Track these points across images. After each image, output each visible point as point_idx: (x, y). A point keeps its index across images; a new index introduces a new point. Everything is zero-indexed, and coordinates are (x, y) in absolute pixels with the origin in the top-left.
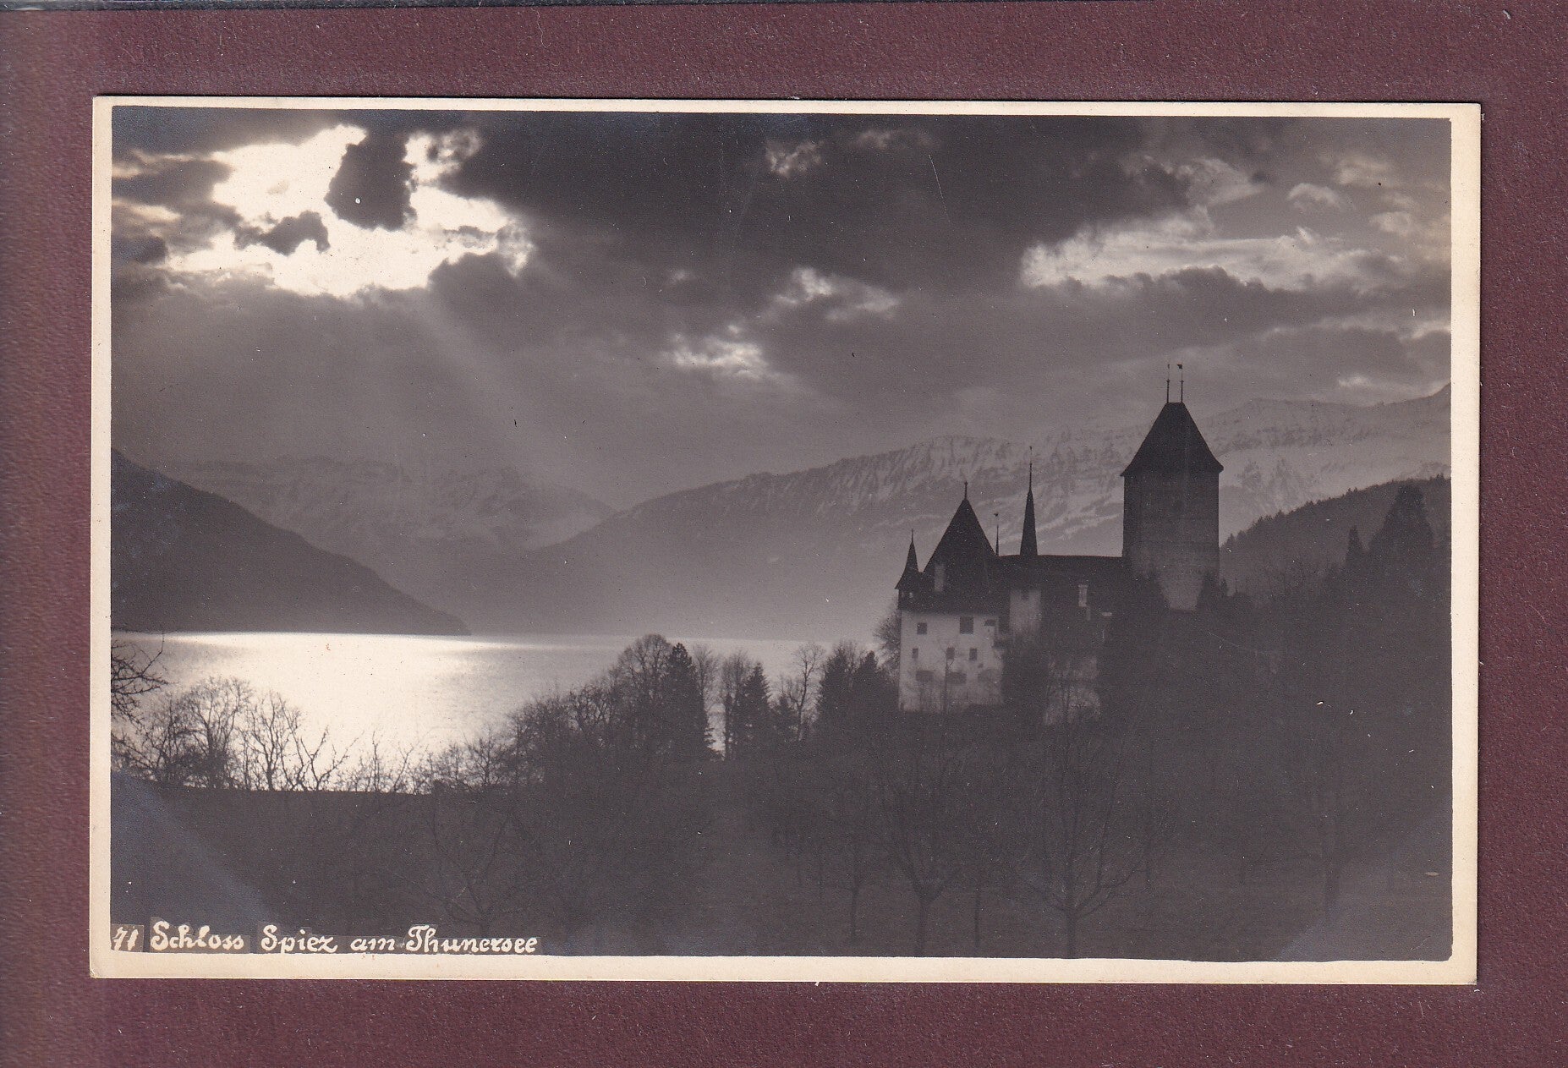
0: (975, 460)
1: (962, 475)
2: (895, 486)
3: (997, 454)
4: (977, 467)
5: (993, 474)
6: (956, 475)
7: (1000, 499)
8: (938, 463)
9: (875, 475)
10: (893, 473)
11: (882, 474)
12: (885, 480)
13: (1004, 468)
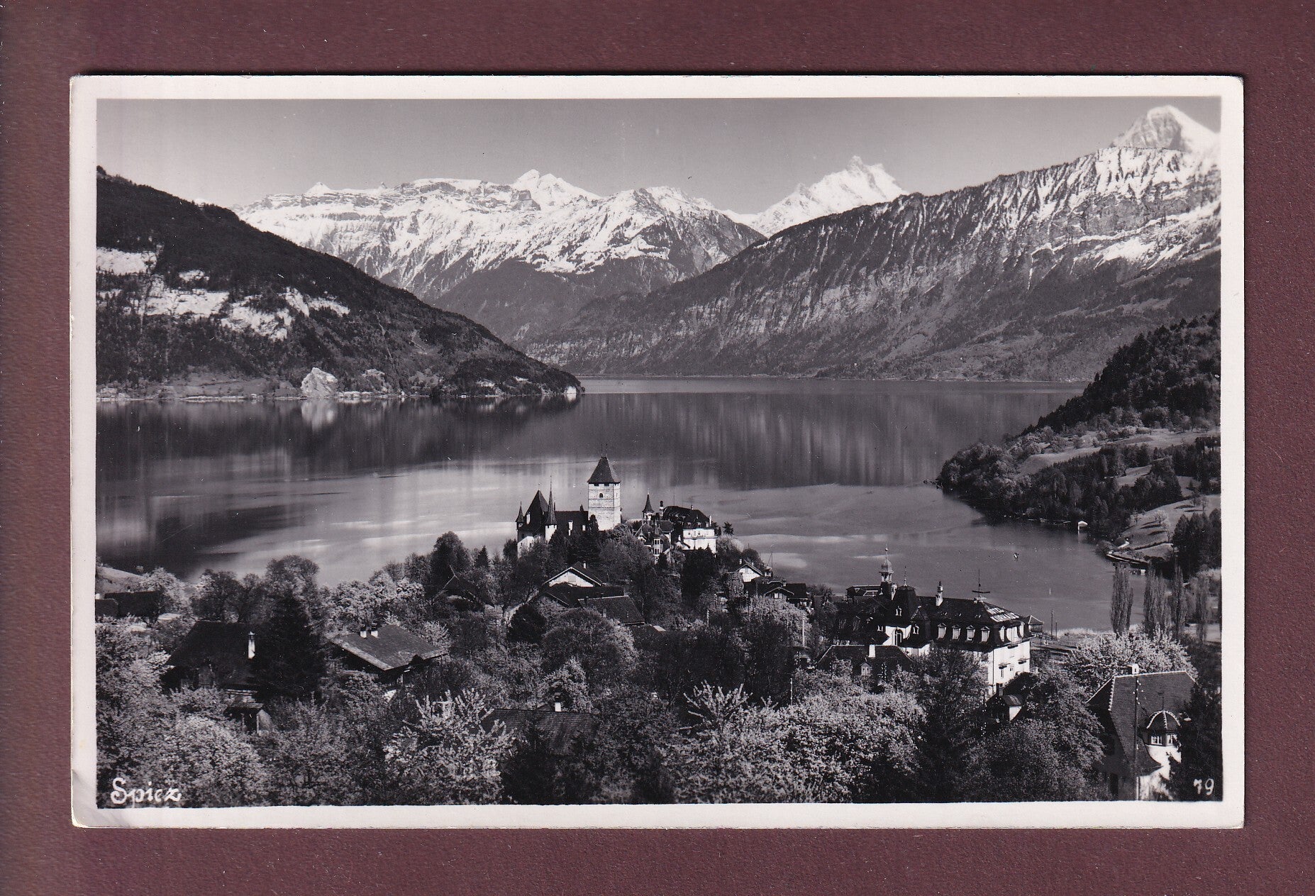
0: (1145, 173)
1: (1130, 189)
2: (1058, 205)
3: (1169, 166)
4: (1147, 179)
5: (1164, 188)
6: (1124, 191)
7: (1173, 217)
8: (1104, 178)
9: (1036, 192)
10: (1056, 189)
11: (1043, 191)
12: (1047, 199)
13: (1176, 182)
